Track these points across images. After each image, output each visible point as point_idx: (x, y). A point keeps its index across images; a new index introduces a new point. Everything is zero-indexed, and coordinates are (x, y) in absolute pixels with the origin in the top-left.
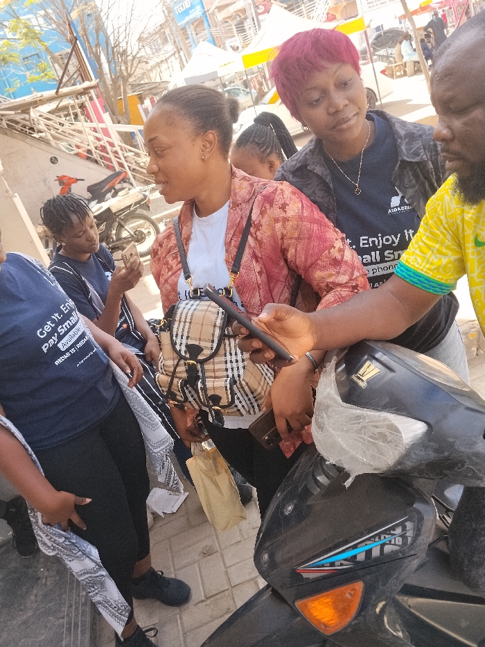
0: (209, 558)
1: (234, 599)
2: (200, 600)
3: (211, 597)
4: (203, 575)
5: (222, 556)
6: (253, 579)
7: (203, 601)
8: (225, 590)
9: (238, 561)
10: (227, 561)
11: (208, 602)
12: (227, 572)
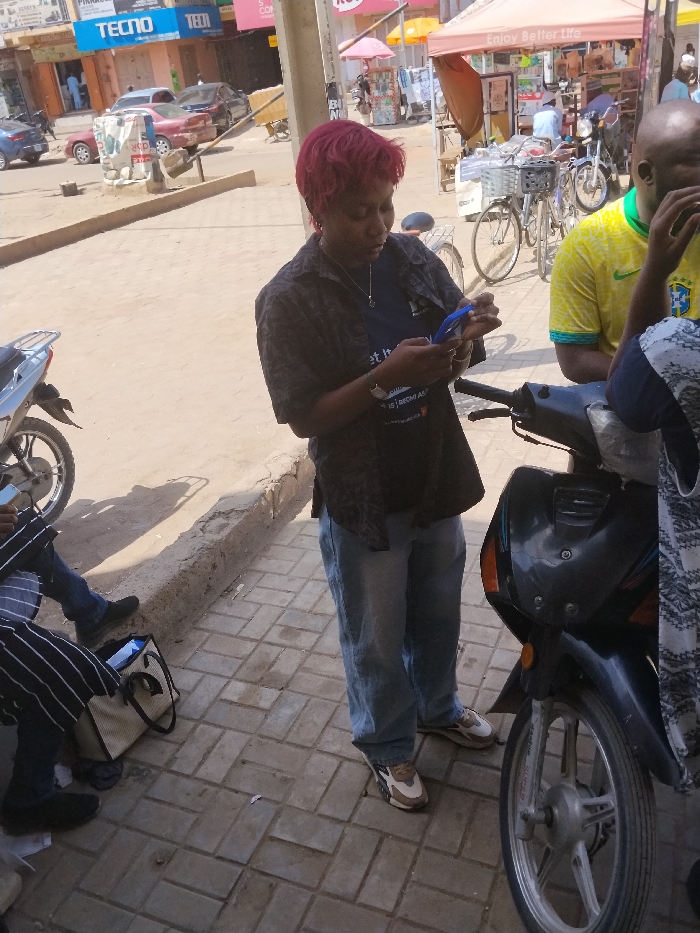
0: (172, 864)
1: (263, 873)
2: (220, 907)
3: (230, 894)
4: (188, 883)
5: (191, 848)
6: (263, 840)
7: (223, 907)
8: (241, 875)
9: (220, 837)
10: (206, 849)
11: (233, 900)
12: (219, 858)
